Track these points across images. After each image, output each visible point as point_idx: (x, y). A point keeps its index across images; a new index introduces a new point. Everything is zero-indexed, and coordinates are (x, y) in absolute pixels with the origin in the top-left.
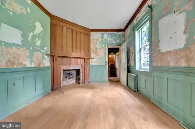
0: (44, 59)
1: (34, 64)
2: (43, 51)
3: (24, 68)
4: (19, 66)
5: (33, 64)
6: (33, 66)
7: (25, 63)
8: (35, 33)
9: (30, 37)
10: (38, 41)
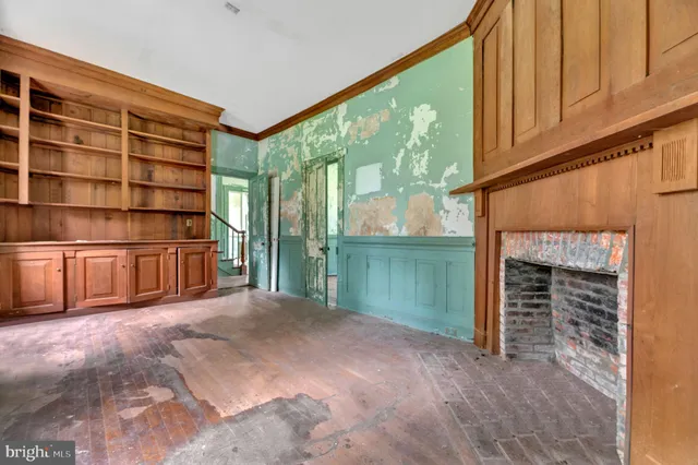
0: (441, 212)
1: (408, 228)
2: (436, 186)
3: (384, 237)
4: (377, 234)
5: (404, 228)
6: (404, 233)
7: (388, 227)
8: (410, 145)
9: (398, 163)
10: (419, 162)
